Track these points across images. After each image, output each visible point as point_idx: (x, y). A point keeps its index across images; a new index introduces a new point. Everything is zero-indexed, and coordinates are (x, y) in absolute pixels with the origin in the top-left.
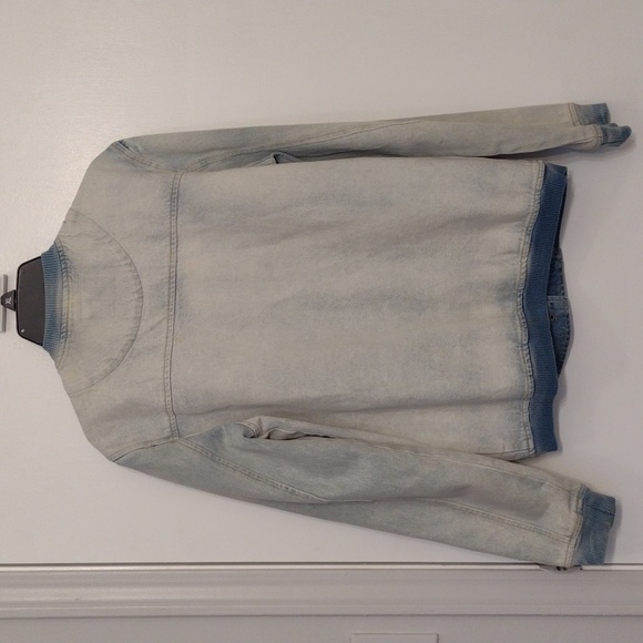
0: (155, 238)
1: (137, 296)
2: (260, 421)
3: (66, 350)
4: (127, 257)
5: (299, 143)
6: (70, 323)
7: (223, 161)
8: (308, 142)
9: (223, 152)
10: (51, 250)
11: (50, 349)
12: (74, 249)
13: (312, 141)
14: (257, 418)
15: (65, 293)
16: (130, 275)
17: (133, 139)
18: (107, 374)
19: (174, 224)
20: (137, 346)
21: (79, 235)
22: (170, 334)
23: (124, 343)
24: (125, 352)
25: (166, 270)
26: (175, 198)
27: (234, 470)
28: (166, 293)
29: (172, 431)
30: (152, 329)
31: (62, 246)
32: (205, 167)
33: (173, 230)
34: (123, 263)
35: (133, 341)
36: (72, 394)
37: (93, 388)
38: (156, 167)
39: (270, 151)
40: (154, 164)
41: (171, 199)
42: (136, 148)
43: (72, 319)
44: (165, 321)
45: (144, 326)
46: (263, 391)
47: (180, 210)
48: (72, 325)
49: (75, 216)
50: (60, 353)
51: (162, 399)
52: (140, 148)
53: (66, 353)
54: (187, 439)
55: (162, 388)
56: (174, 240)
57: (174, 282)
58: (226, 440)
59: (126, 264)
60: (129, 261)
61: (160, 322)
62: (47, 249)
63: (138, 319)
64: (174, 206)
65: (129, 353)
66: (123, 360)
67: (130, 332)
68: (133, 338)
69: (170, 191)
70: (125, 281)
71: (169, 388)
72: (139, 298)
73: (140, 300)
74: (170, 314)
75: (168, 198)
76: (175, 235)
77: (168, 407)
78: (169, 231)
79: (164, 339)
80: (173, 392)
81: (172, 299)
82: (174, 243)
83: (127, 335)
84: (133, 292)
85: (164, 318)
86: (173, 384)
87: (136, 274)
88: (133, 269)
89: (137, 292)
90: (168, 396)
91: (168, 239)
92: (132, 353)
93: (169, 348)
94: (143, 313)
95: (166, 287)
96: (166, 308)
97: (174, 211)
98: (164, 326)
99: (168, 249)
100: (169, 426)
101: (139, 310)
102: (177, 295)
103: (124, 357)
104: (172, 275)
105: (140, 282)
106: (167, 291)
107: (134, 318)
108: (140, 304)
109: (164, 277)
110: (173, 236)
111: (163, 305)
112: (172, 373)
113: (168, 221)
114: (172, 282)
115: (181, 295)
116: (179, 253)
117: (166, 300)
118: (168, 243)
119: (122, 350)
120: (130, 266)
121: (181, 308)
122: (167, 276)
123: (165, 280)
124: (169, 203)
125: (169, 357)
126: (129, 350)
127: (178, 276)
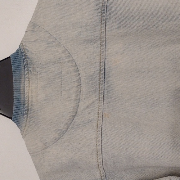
0: (89, 41)
1: (76, 84)
3: (28, 123)
4: (70, 55)
6: (30, 103)
10: (17, 52)
11: (17, 121)
12: (33, 51)
15: (27, 82)
16: (72, 69)
18: (56, 140)
19: (103, 30)
20: (77, 120)
21: (35, 41)
22: (101, 111)
23: (68, 118)
24: (68, 125)
25: (98, 65)
26: (104, 10)
28: (98, 81)
30: (87, 108)
31: (25, 49)
33: (103, 35)
34: (67, 60)
35: (74, 116)
36: (33, 154)
37: (46, 150)
41: (102, 12)
43: (32, 101)
44: (97, 102)
45: (82, 105)
47: (108, 18)
48: (32, 105)
49: (33, 26)
50: (24, 125)
51: (95, 160)
53: (27, 125)
55: (95, 153)
59: (69, 61)
60: (71, 59)
61: (93, 103)
62: (14, 51)
63: (78, 100)
64: (104, 16)
65: (71, 125)
66: (67, 130)
67: (72, 110)
68: (74, 115)
69: (101, 5)
70: (68, 74)
71: (100, 152)
72: (78, 85)
73: (79, 87)
74: (100, 96)
75: (100, 10)
76: (104, 39)
77: (100, 166)
78: (99, 36)
79: (96, 115)
80: (103, 156)
81: (102, 86)
82: (103, 45)
83: (70, 112)
84: (74, 81)
85: (96, 100)
86: (103, 150)
87: (76, 68)
88: (74, 64)
89: (77, 81)
90: (100, 159)
91: (99, 42)
92: (73, 125)
93: (100, 122)
94: (81, 96)
95: (98, 77)
96: (97, 92)
97: (104, 20)
98: (96, 105)
99: (99, 50)
100: (100, 177)
101: (79, 94)
102: (106, 82)
103: (68, 128)
104: (101, 68)
105: (79, 74)
106: (98, 80)
107: (75, 100)
108: (79, 90)
109: (96, 70)
110: (102, 40)
111: (95, 90)
112: (103, 142)
113: (99, 28)
114: (102, 74)
115: (108, 83)
116: (107, 52)
117: (97, 86)
118: (99, 45)
119: (67, 124)
120: (72, 62)
121: (108, 92)
122: (99, 69)
123: (97, 72)
124: (100, 14)
125: (100, 129)
126: (71, 123)
127: (106, 69)
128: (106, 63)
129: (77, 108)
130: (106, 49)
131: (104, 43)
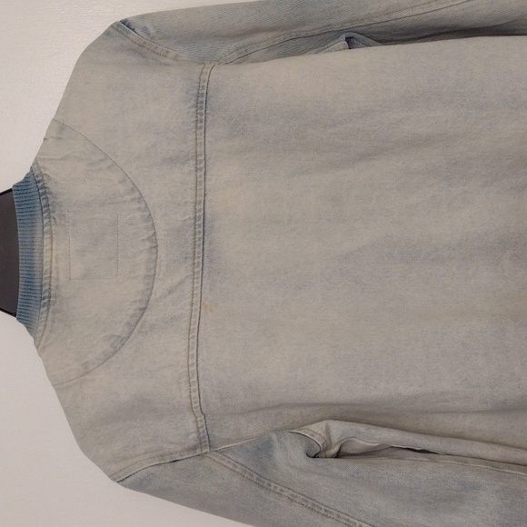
0: (172, 161)
1: (148, 244)
2: (328, 430)
3: (49, 323)
4: (134, 188)
5: (385, 18)
6: (53, 284)
7: (271, 48)
8: (399, 15)
9: (271, 35)
10: (27, 178)
11: (27, 322)
12: (61, 179)
13: (405, 13)
14: (323, 424)
15: (46, 242)
16: (138, 215)
17: (142, 17)
18: (107, 358)
19: (201, 140)
20: (150, 317)
21: (64, 159)
22: (196, 299)
23: (131, 312)
24: (131, 327)
25: (190, 208)
26: (202, 102)
27: (291, 500)
28: (190, 241)
29: (200, 438)
30: (170, 292)
31: (42, 175)
32: (244, 57)
33: (200, 149)
34: (128, 198)
35: (144, 310)
36: (60, 386)
37: (87, 377)
38: (175, 58)
39: (341, 32)
40: (172, 54)
41: (197, 104)
42: (145, 29)
43: (57, 279)
44: (189, 281)
45: (160, 287)
46: (333, 386)
47: (210, 118)
48: (57, 287)
49: (60, 128)
50: (41, 328)
51: (185, 395)
52: (152, 31)
53: (48, 328)
54: (221, 452)
55: (185, 379)
56: (201, 164)
57: (202, 225)
58: (278, 455)
59: (132, 200)
60: (137, 195)
61: (181, 283)
62: (20, 178)
63: (151, 277)
64: (201, 114)
65: (138, 327)
66: (129, 337)
67: (139, 297)
68: (143, 306)
69: (195, 91)
70: (131, 224)
71: (195, 379)
72: (151, 248)
73: (154, 251)
74: (196, 270)
75: (193, 102)
76: (203, 157)
77: (194, 405)
78: (193, 151)
79: (188, 307)
80: (201, 386)
81: (199, 250)
82: (201, 169)
83: (135, 302)
84: (143, 240)
85: (187, 277)
86: (201, 374)
87: (147, 214)
88: (144, 206)
89: (148, 239)
90: (194, 391)
91: (192, 162)
92: (142, 327)
93: (195, 319)
94: (157, 269)
95: (191, 232)
96: (190, 262)
97: (201, 121)
98: (187, 287)
99: (192, 178)
100: (195, 429)
101: (152, 265)
102: (206, 243)
103: (131, 333)
104: (198, 215)
105: (153, 225)
106: (192, 237)
107: (146, 277)
108: (154, 257)
109: (187, 217)
110: (199, 158)
111: (186, 258)
112: (200, 358)
113: (193, 136)
114: (199, 225)
115: (210, 243)
116: (207, 183)
117: (190, 250)
118: (193, 169)
119: (128, 324)
120: (139, 202)
121: (211, 262)
122: (192, 216)
123: (188, 222)
124: (194, 110)
125: (196, 334)
126: (137, 322)
127: (207, 216)
128: (207, 204)
129: (149, 292)
130: (208, 177)
131: (203, 165)
